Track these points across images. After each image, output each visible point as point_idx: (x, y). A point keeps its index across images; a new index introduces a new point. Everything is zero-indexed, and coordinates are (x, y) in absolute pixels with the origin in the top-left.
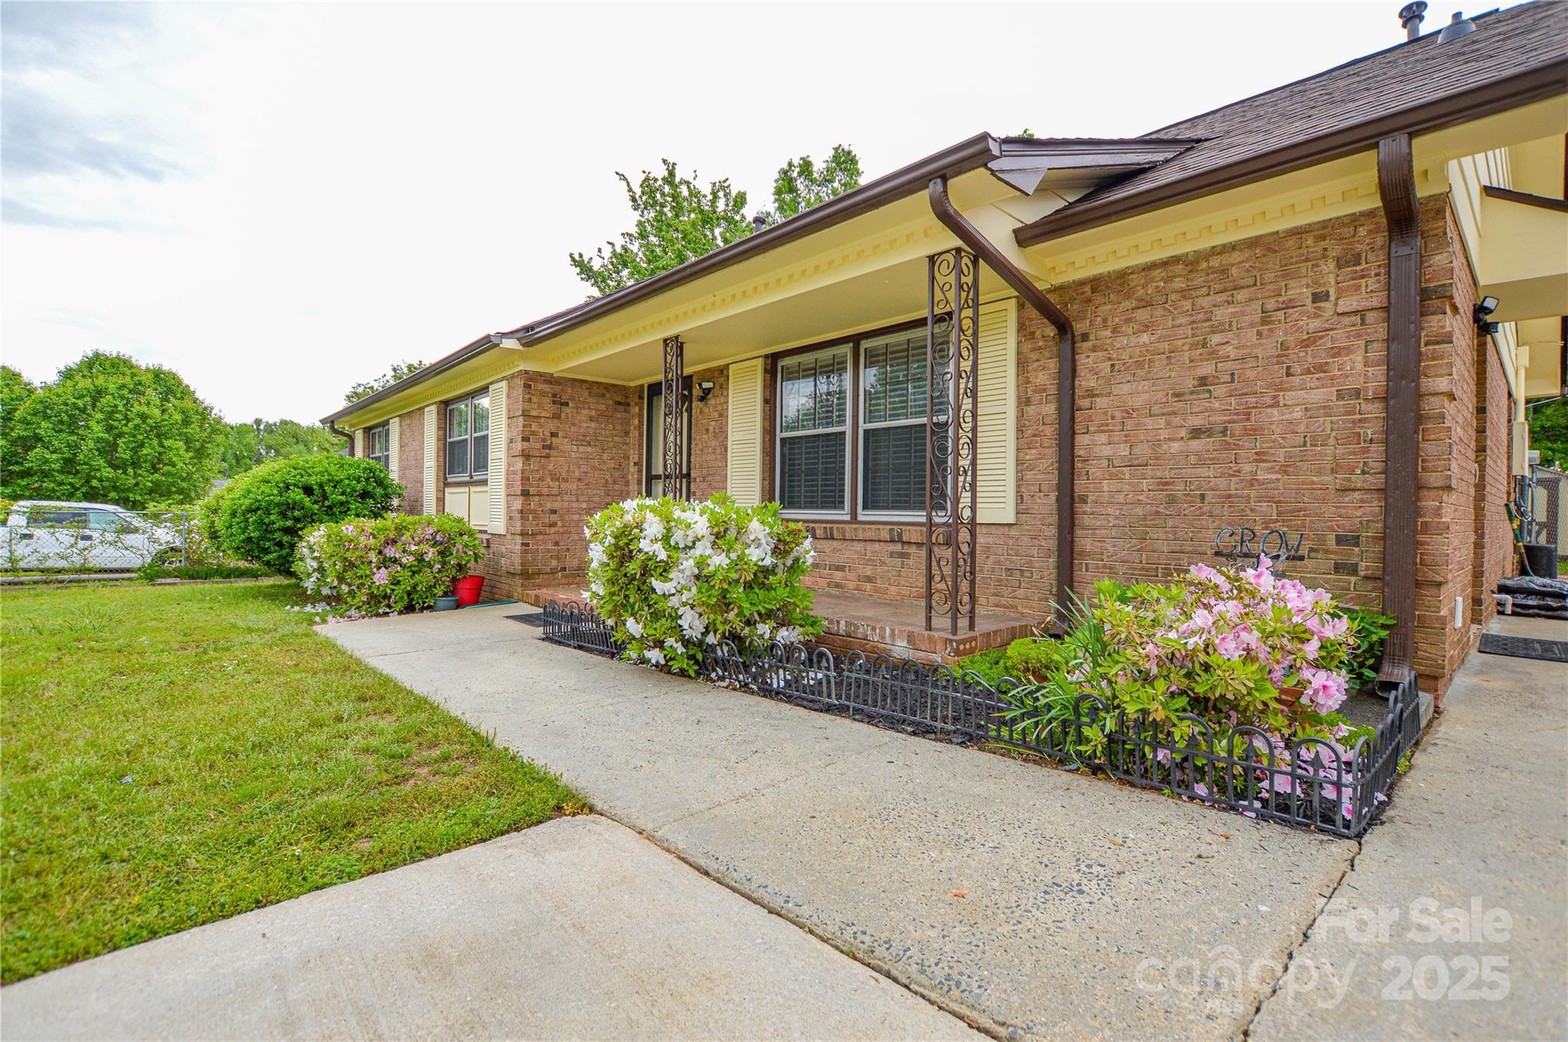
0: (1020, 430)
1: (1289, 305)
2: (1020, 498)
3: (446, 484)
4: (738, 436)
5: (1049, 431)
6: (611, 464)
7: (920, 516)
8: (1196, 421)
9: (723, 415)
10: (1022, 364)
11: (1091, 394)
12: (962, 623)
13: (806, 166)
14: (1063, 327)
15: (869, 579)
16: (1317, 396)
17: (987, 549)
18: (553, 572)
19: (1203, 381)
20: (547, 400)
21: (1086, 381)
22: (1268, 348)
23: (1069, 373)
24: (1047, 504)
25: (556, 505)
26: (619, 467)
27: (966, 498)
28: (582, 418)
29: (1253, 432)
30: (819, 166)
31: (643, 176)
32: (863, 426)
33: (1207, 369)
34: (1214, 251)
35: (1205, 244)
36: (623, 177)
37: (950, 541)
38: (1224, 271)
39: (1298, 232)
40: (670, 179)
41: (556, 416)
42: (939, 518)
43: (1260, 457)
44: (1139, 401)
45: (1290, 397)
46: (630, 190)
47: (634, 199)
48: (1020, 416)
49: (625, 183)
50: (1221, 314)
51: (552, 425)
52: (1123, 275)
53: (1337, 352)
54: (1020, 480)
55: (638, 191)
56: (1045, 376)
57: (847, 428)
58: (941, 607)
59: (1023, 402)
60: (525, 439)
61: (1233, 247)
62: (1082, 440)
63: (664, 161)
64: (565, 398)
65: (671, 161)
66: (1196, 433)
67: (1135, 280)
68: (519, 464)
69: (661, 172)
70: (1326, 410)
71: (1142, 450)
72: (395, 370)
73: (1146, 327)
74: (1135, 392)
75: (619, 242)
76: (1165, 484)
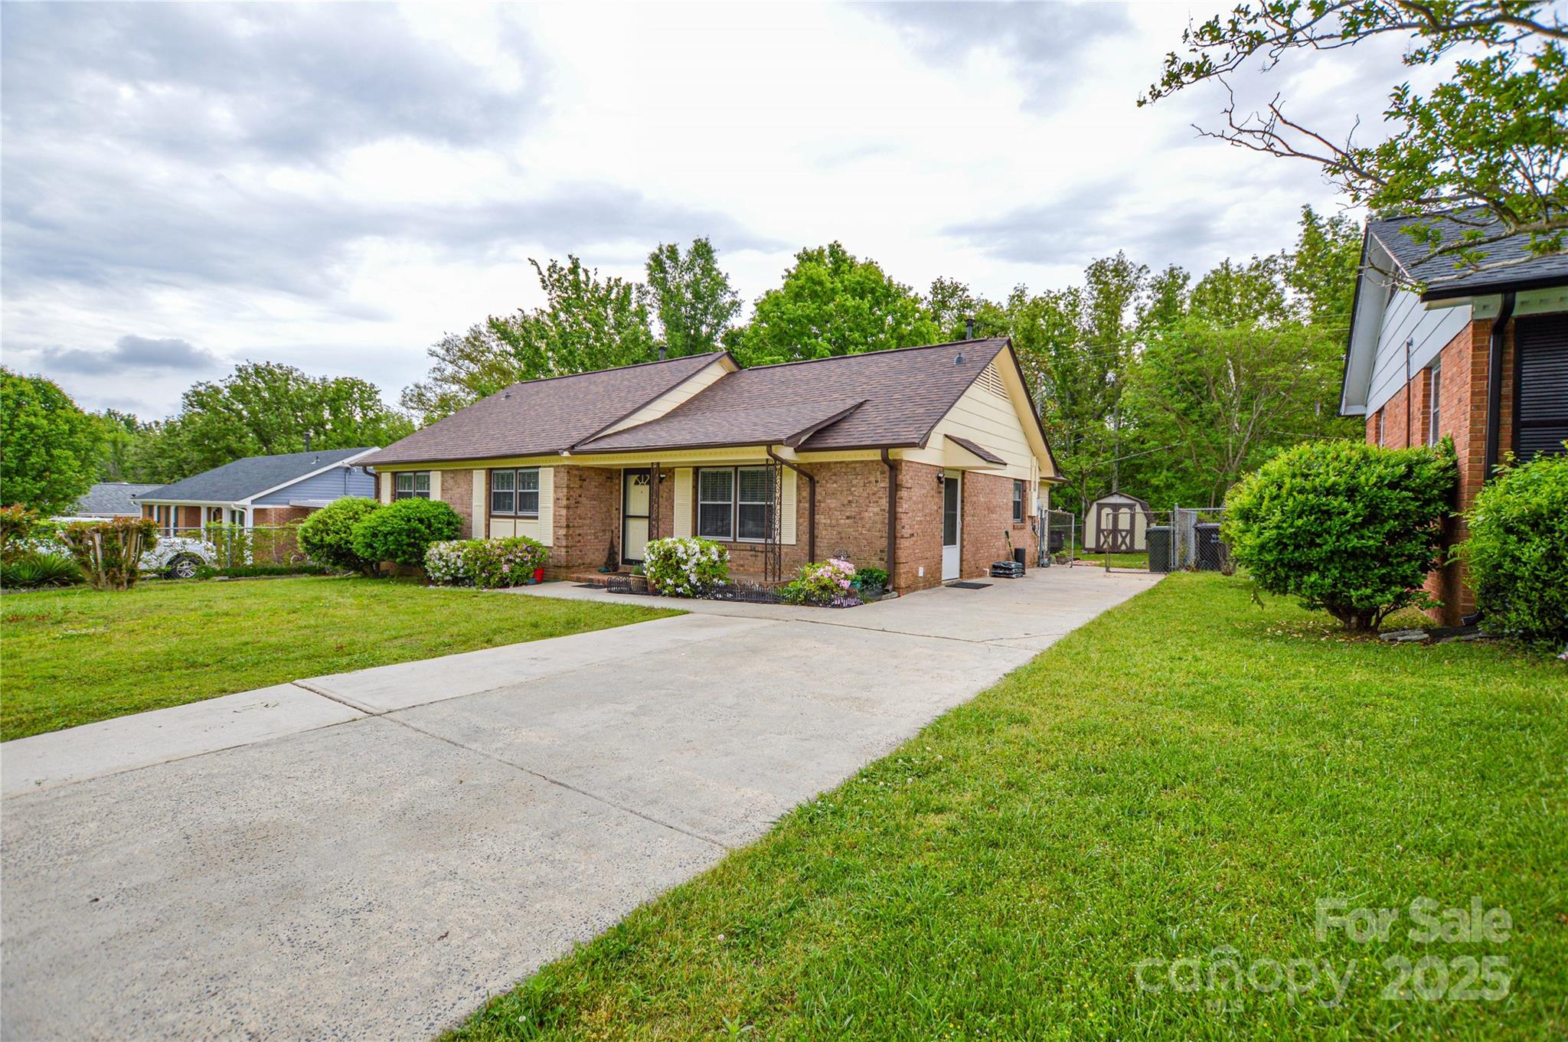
0: (798, 512)
1: (870, 482)
2: (797, 535)
3: (491, 516)
4: (680, 501)
5: (807, 512)
6: (605, 510)
7: (763, 541)
8: (848, 514)
9: (671, 491)
10: (798, 488)
11: (819, 501)
12: (777, 579)
13: (673, 252)
14: (812, 479)
15: (742, 566)
16: (876, 510)
17: (786, 554)
18: (579, 566)
19: (850, 502)
20: (577, 479)
21: (818, 497)
22: (865, 494)
23: (813, 493)
24: (806, 538)
25: (581, 532)
26: (608, 511)
27: (778, 538)
28: (592, 486)
29: (862, 519)
30: (683, 256)
31: (551, 264)
32: (739, 503)
33: (850, 498)
34: (853, 462)
35: (850, 459)
36: (534, 263)
37: (773, 551)
38: (855, 468)
39: (872, 461)
40: (574, 270)
41: (581, 487)
42: (769, 541)
43: (863, 526)
44: (833, 506)
45: (870, 509)
46: (540, 274)
47: (543, 281)
48: (798, 506)
49: (535, 267)
50: (855, 482)
51: (579, 492)
52: (829, 464)
53: (880, 498)
54: (797, 529)
55: (546, 273)
56: (806, 494)
57: (732, 503)
58: (770, 574)
59: (799, 502)
60: (568, 499)
61: (857, 462)
62: (817, 517)
63: (570, 257)
64: (584, 477)
65: (574, 257)
66: (848, 518)
67: (832, 466)
68: (564, 512)
69: (567, 265)
70: (878, 514)
71: (834, 522)
72: (240, 370)
73: (835, 482)
74: (832, 503)
75: (533, 314)
76: (839, 533)
